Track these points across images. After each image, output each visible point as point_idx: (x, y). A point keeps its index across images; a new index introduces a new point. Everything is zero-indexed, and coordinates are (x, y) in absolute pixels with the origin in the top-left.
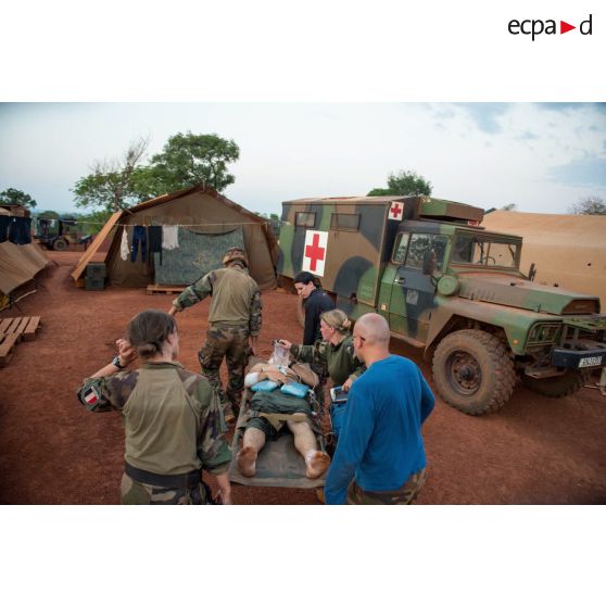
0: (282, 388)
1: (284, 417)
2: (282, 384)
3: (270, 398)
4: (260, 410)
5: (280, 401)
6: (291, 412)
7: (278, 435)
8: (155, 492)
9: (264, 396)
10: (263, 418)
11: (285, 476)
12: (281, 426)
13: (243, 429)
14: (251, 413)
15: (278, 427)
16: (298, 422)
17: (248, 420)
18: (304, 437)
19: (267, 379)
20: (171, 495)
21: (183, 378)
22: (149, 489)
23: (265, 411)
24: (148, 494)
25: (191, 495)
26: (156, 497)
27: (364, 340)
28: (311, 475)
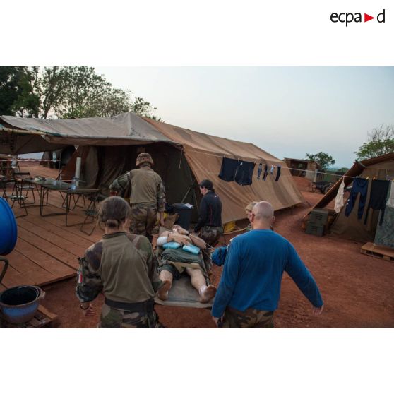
1: (185, 265)
2: (183, 245)
3: (175, 253)
4: (169, 260)
5: (182, 255)
6: (190, 263)
8: (126, 313)
9: (172, 251)
10: (171, 265)
11: (186, 301)
12: (183, 270)
15: (181, 271)
16: (195, 269)
18: (198, 278)
19: (173, 241)
20: (136, 315)
21: (131, 240)
22: (122, 311)
23: (174, 261)
24: (121, 315)
25: (148, 316)
26: (126, 317)
27: (254, 215)
28: (203, 300)
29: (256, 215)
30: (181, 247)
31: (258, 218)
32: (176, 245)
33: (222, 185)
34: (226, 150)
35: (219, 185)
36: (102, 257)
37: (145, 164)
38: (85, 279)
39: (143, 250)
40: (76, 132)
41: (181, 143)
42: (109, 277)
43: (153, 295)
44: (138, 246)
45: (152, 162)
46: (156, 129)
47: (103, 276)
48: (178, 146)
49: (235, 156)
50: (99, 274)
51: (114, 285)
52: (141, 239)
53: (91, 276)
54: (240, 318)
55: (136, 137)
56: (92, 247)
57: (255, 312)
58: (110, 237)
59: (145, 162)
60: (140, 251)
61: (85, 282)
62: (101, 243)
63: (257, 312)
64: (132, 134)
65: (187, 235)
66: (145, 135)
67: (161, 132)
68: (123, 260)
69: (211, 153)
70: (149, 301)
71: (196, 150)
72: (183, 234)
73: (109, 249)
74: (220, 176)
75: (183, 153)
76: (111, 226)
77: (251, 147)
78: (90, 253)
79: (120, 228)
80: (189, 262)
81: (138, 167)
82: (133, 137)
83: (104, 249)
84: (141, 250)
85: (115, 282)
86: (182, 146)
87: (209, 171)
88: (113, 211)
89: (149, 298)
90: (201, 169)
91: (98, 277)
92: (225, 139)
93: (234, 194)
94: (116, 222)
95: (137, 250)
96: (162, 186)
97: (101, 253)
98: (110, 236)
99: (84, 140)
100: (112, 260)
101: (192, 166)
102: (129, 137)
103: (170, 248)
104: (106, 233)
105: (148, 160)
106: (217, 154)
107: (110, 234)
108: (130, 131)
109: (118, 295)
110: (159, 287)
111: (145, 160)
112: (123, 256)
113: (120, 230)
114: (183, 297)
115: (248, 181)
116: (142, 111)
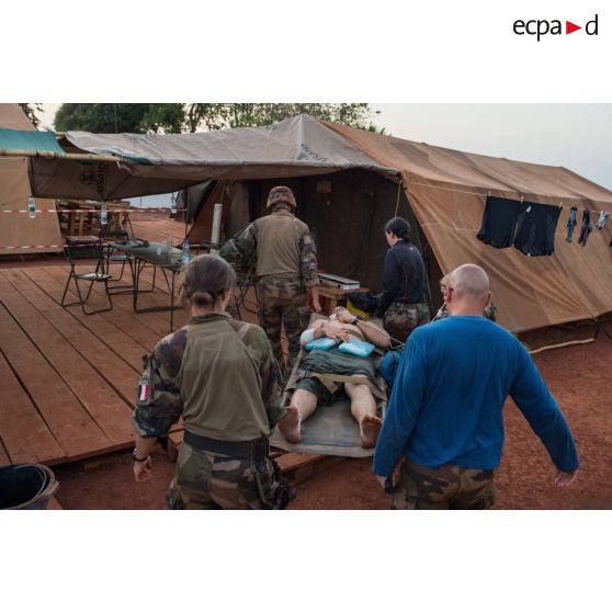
0: (341, 347)
1: (340, 378)
2: (342, 342)
3: (325, 356)
4: (311, 370)
5: (337, 360)
6: (350, 374)
7: (333, 399)
8: (218, 460)
9: (318, 354)
10: (315, 378)
12: (336, 388)
13: (292, 391)
14: (302, 373)
15: (333, 389)
16: (357, 384)
17: (298, 381)
19: (324, 336)
20: (235, 464)
21: (236, 329)
22: (210, 456)
23: (318, 371)
24: (210, 463)
25: (257, 467)
26: (219, 467)
27: (451, 290)
28: (364, 443)
29: (455, 290)
30: (337, 345)
31: (460, 295)
32: (328, 342)
33: (490, 255)
34: (500, 182)
35: (482, 254)
36: (185, 355)
37: (279, 206)
38: (153, 391)
39: (254, 348)
40: (193, 155)
41: (397, 170)
42: (194, 390)
43: (267, 432)
44: (247, 340)
45: (294, 202)
46: (349, 145)
47: (184, 388)
48: (392, 175)
49: (520, 194)
50: (177, 385)
51: (202, 404)
52: (252, 329)
53: (164, 386)
54: (426, 483)
55: (310, 160)
56: (168, 338)
57: (455, 470)
58: (200, 323)
59: (280, 202)
60: (250, 349)
61: (152, 397)
62: (185, 331)
63: (461, 473)
64: (302, 156)
65: (354, 323)
66: (326, 156)
67: (359, 150)
68: (219, 361)
69: (466, 188)
70: (260, 440)
71: (434, 182)
72: (346, 322)
73: (196, 341)
74: (480, 237)
75: (403, 189)
76: (201, 302)
77: (562, 174)
78: (164, 347)
79: (216, 306)
80: (349, 372)
81: (269, 212)
82: (304, 160)
83: (190, 341)
84: (250, 347)
85: (204, 399)
86: (399, 175)
87: (460, 225)
88: (203, 278)
89: (260, 436)
90: (440, 222)
91: (176, 391)
92: (504, 159)
93: (518, 276)
94: (208, 297)
95: (244, 345)
96: (308, 240)
97: (184, 347)
98: (199, 321)
99: (199, 170)
100: (201, 360)
101: (422, 215)
102: (295, 161)
103: (318, 348)
104: (194, 315)
105: (285, 198)
106: (479, 190)
107: (200, 317)
108: (300, 150)
109: (205, 424)
110: (281, 417)
111: (279, 199)
112: (220, 355)
113: (216, 312)
114: (332, 437)
115: (544, 247)
116: (355, 118)
